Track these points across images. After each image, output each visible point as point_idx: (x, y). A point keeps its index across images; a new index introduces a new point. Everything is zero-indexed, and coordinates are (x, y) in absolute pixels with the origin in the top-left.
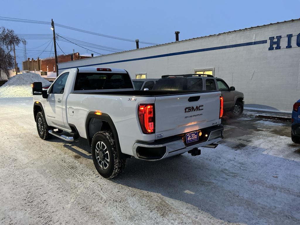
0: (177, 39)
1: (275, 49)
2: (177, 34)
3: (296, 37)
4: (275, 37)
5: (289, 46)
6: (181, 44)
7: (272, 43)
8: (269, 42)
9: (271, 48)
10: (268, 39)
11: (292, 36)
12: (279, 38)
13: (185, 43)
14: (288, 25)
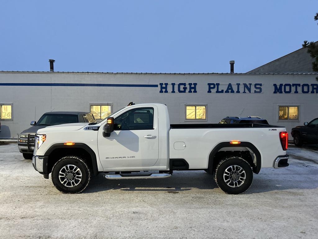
0: (52, 68)
1: (164, 92)
2: (52, 62)
3: (178, 85)
4: (164, 84)
5: (173, 92)
6: (56, 75)
7: (162, 88)
8: (159, 86)
9: (161, 92)
10: (159, 84)
11: (175, 85)
12: (166, 84)
13: (59, 75)
14: (172, 76)
